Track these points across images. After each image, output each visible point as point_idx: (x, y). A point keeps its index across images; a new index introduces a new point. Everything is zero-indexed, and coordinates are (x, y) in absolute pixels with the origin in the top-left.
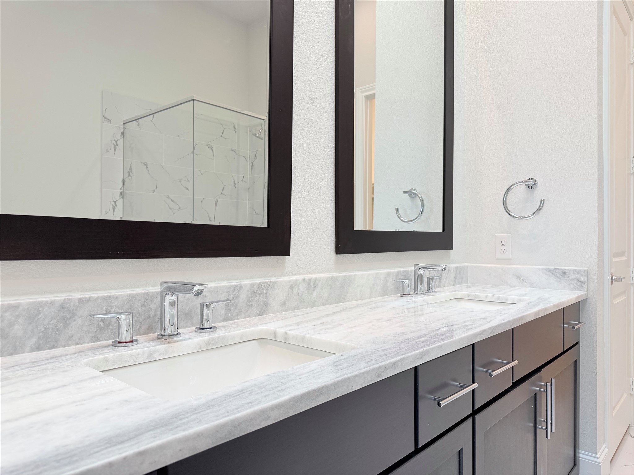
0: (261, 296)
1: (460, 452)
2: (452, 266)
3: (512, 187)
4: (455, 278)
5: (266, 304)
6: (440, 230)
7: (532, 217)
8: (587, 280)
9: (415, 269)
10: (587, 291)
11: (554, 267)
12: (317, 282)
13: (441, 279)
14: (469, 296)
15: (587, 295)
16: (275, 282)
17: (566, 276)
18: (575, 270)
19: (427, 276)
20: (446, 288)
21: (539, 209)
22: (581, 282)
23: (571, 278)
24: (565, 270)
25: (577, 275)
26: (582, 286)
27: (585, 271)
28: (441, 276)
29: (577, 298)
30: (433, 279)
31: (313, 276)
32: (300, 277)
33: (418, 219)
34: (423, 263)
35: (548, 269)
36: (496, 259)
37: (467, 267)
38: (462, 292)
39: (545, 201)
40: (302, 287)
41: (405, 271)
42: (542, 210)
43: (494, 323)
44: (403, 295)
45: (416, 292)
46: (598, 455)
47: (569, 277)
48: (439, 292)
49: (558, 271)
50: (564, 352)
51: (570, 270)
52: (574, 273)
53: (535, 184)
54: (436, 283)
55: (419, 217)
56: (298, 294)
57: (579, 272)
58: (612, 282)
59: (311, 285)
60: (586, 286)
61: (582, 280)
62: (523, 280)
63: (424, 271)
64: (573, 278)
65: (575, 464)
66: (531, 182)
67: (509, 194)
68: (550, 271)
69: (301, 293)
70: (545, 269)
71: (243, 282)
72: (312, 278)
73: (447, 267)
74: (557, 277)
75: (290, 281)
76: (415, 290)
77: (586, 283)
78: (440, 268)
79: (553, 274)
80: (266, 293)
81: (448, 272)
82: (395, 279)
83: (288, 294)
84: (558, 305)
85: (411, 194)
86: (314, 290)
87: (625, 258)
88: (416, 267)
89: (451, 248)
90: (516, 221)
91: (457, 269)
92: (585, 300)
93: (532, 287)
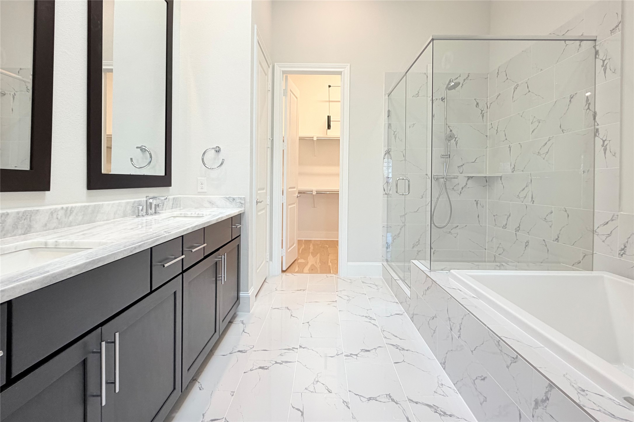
0: (26, 220)
1: (175, 293)
2: (171, 197)
3: (207, 151)
4: (173, 204)
5: (30, 226)
6: (163, 174)
7: (218, 168)
8: (245, 202)
9: (147, 199)
10: (244, 208)
11: (229, 196)
12: (73, 209)
13: (163, 205)
14: (181, 214)
15: (245, 210)
16: (38, 211)
17: (235, 201)
18: (239, 198)
19: (154, 203)
20: (167, 211)
21: (222, 164)
22: (242, 203)
23: (237, 202)
24: (234, 197)
25: (240, 200)
26: (242, 206)
27: (244, 197)
28: (164, 203)
29: (239, 212)
30: (158, 205)
31: (70, 205)
32: (59, 207)
33: (147, 166)
34: (151, 195)
35: (226, 197)
36: (198, 192)
37: (180, 197)
38: (177, 212)
39: (225, 160)
40: (61, 213)
41: (139, 201)
42: (223, 165)
43: (194, 225)
44: (138, 216)
45: (147, 214)
46: (249, 292)
47: (236, 201)
48: (162, 213)
49: (230, 198)
50: (232, 240)
51: (237, 197)
52: (238, 199)
53: (220, 150)
54: (160, 208)
55: (148, 165)
56: (57, 218)
57: (241, 198)
58: (257, 203)
59: (68, 212)
60: (244, 206)
61: (242, 202)
62: (213, 204)
63: (153, 200)
64: (238, 201)
65: (238, 299)
66: (218, 149)
67: (205, 154)
68: (227, 198)
69: (59, 217)
70: (224, 197)
71: (9, 211)
72: (69, 207)
73: (168, 197)
74: (230, 201)
75: (51, 209)
76: (146, 212)
77: (244, 204)
78: (163, 198)
79: (228, 200)
80: (30, 218)
81: (169, 200)
82: (132, 206)
83: (49, 218)
84: (229, 215)
85: (143, 149)
86: (70, 215)
87: (265, 191)
88: (148, 198)
89: (170, 186)
90: (210, 170)
91: (174, 198)
92: (244, 213)
93: (217, 208)
